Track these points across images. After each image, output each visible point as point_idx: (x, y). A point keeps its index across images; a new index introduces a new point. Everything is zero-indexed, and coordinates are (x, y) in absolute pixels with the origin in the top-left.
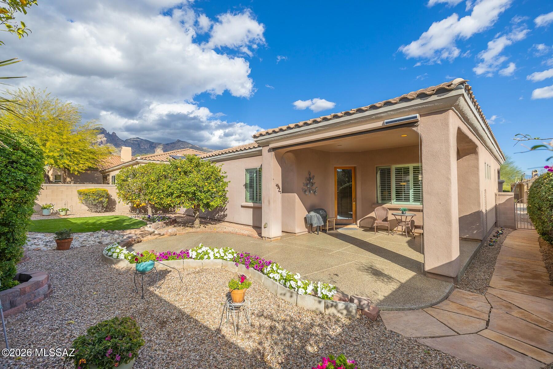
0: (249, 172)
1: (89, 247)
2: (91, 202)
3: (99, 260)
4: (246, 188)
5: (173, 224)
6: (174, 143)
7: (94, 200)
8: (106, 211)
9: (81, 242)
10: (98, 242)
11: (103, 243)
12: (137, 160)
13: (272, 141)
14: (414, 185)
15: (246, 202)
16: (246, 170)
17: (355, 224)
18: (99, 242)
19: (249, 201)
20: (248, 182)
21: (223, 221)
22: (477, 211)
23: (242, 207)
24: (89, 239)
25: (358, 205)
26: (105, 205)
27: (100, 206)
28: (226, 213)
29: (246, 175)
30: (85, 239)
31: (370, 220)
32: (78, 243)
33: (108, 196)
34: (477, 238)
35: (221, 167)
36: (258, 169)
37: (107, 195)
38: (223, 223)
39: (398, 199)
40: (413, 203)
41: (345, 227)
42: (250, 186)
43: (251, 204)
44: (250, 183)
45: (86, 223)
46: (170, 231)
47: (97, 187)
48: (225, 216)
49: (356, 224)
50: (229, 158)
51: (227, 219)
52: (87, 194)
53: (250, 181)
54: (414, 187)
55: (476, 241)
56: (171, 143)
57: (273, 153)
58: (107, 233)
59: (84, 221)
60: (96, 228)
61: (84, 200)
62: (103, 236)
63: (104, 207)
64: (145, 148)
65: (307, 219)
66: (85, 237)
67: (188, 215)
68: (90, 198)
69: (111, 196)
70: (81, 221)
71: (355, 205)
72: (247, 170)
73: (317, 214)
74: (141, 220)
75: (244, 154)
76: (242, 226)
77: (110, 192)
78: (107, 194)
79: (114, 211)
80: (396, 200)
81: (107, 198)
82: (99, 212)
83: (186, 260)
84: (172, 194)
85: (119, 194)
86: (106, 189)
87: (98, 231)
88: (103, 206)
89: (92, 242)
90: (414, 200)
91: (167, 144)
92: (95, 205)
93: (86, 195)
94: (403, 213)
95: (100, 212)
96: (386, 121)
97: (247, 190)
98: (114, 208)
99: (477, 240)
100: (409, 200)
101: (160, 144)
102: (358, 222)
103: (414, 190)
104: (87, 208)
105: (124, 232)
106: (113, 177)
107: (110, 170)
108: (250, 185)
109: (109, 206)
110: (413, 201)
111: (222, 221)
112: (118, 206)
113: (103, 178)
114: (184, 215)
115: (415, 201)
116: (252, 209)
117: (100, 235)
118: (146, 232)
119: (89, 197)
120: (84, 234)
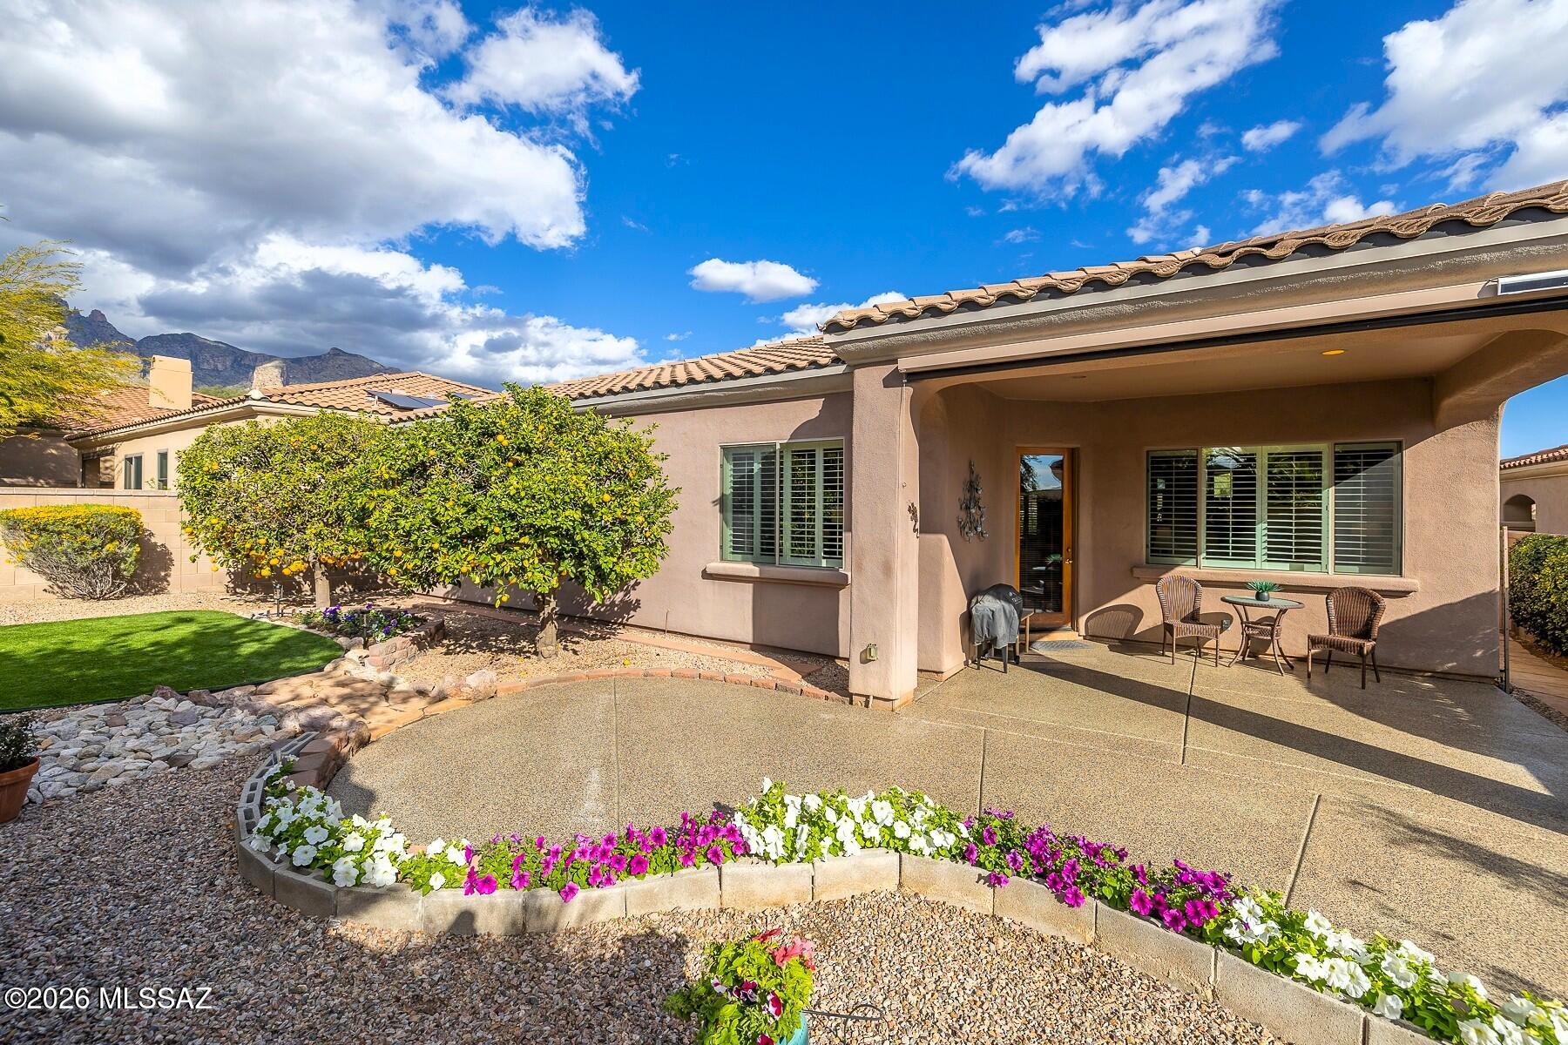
0: (731, 457)
1: (123, 790)
2: (64, 559)
3: (230, 886)
4: (722, 511)
5: (439, 643)
6: (319, 357)
7: (81, 551)
8: (130, 592)
9: (71, 763)
10: (166, 759)
11: (195, 764)
12: (247, 403)
13: (913, 344)
14: (1269, 511)
15: (722, 559)
16: (723, 448)
17: (1069, 625)
18: (170, 760)
19: (731, 557)
20: (729, 491)
21: (620, 624)
22: (1486, 591)
23: (706, 575)
24: (114, 746)
25: (1082, 569)
26: (127, 568)
27: (105, 574)
28: (633, 596)
29: (722, 466)
30: (91, 749)
31: (1122, 615)
32: (57, 770)
33: (140, 536)
34: (1483, 673)
35: (650, 437)
36: (778, 447)
37: (137, 531)
38: (624, 633)
39: (1217, 552)
40: (1267, 566)
41: (1045, 639)
42: (734, 507)
43: (750, 569)
44: (734, 495)
45: (60, 652)
46: (473, 680)
47: (89, 500)
48: (629, 607)
49: (1075, 628)
50: (653, 405)
51: (636, 617)
52: (50, 528)
53: (734, 489)
54: (1269, 517)
55: (1477, 680)
56: (311, 358)
57: (908, 391)
58: (186, 705)
59: (51, 644)
60: (119, 677)
61: (33, 550)
62: (175, 721)
63: (123, 578)
64: (216, 369)
65: (977, 622)
66: (85, 733)
67: (463, 601)
68: (61, 543)
69: (151, 534)
70: (34, 644)
71: (1070, 567)
72: (726, 450)
73: (1006, 605)
74: (303, 627)
75: (721, 394)
76: (708, 645)
77: (147, 522)
78: (137, 528)
79: (162, 591)
80: (1208, 553)
81: (134, 542)
82: (98, 599)
83: (729, 867)
84: (479, 534)
85: (191, 529)
86: (132, 509)
87: (140, 698)
88: (117, 574)
89: (132, 764)
90: (1269, 556)
91: (297, 361)
92: (85, 570)
93: (44, 530)
94: (1258, 597)
95: (103, 597)
96: (1503, 281)
97: (724, 520)
98: (165, 579)
99: (1477, 676)
100: (1254, 555)
101: (270, 359)
102: (1082, 620)
103: (1269, 524)
104: (42, 582)
105: (261, 693)
106: (129, 460)
107: (111, 435)
108: (734, 501)
109: (144, 572)
110: (1266, 557)
111: (615, 623)
112: (180, 572)
113: (84, 462)
114: (445, 599)
115: (1271, 557)
116: (751, 585)
117: (160, 718)
118: (360, 685)
119: (55, 538)
120: (75, 715)
